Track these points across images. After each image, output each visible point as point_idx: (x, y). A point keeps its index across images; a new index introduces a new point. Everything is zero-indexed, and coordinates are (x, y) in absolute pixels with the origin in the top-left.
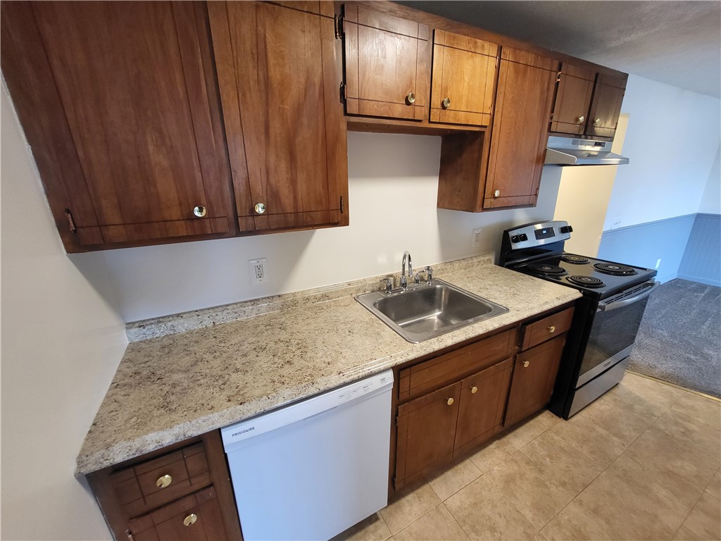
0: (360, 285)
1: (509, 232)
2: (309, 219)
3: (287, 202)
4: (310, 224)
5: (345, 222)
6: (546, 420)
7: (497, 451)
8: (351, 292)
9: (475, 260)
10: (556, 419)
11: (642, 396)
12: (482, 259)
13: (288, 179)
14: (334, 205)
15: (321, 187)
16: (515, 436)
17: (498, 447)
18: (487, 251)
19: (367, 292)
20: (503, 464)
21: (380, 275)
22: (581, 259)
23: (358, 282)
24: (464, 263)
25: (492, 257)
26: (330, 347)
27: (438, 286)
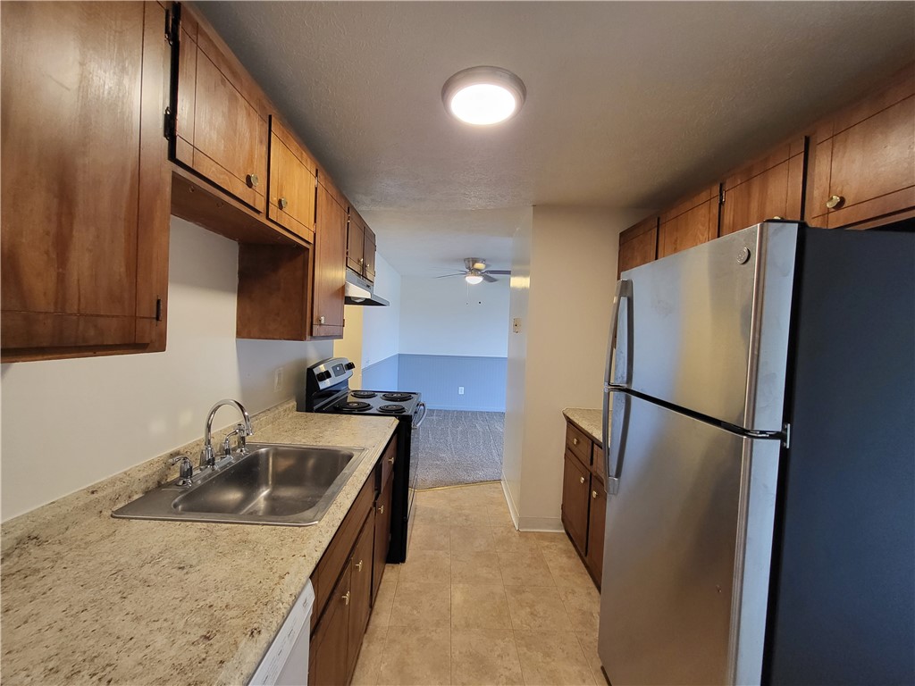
0: (118, 486)
1: (314, 370)
2: (92, 332)
3: (40, 285)
4: (92, 343)
5: (158, 344)
6: (391, 573)
7: (372, 647)
8: (99, 508)
9: (281, 409)
10: (396, 566)
11: (433, 507)
12: (288, 406)
13: (48, 234)
14: (146, 308)
15: (123, 269)
16: (377, 614)
17: (369, 642)
18: (287, 398)
19: (136, 497)
20: (386, 655)
21: (155, 457)
22: (369, 393)
23: (113, 482)
24: (271, 415)
25: (293, 403)
26: (170, 616)
27: (263, 450)
